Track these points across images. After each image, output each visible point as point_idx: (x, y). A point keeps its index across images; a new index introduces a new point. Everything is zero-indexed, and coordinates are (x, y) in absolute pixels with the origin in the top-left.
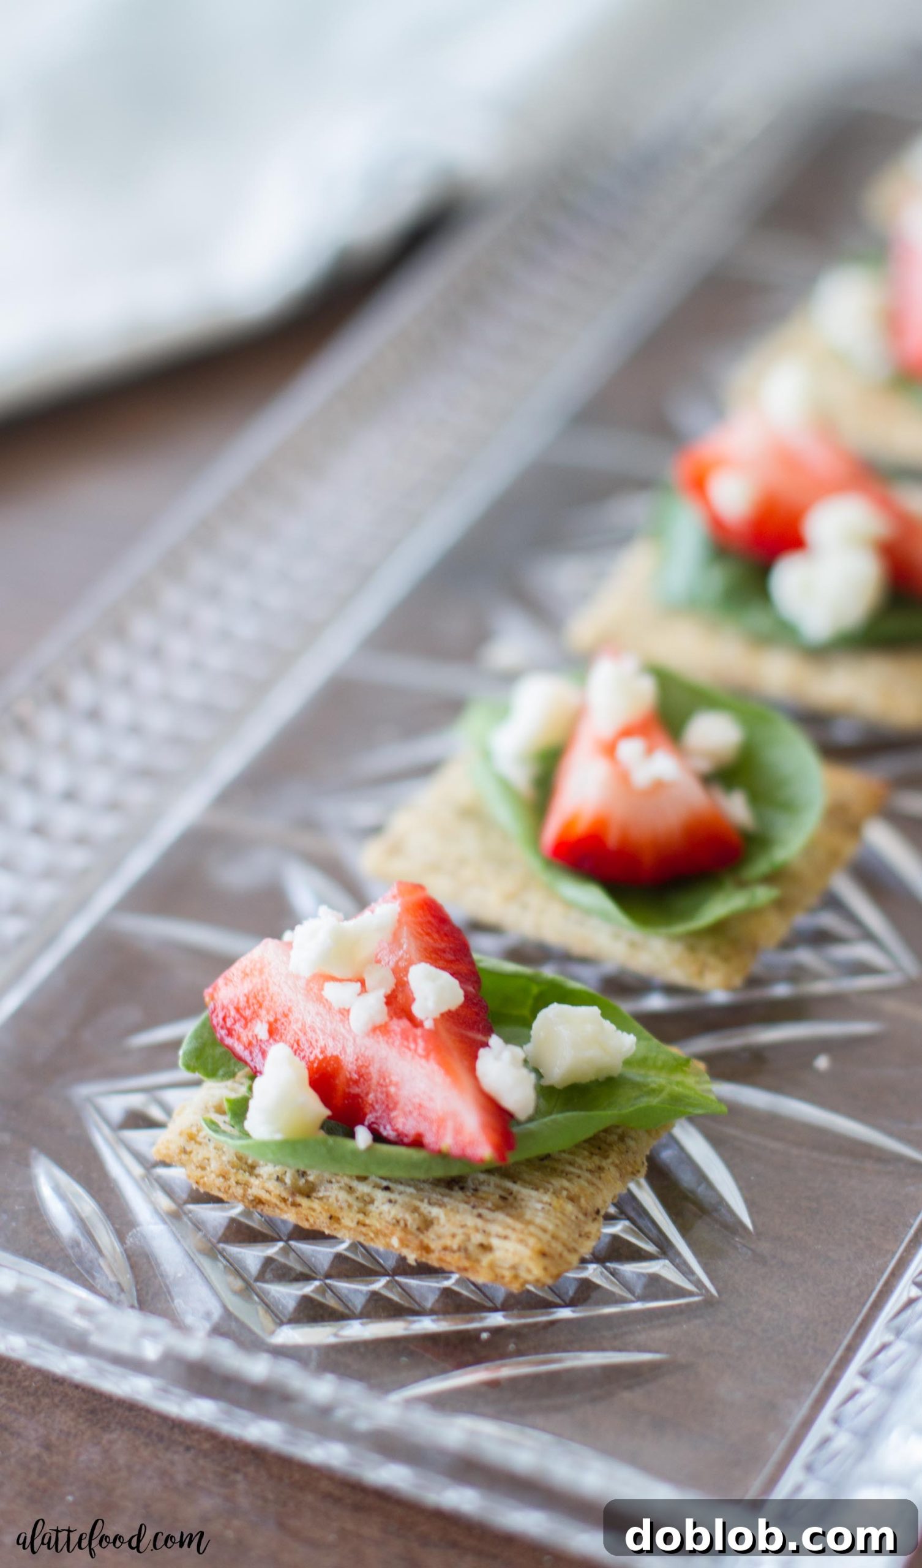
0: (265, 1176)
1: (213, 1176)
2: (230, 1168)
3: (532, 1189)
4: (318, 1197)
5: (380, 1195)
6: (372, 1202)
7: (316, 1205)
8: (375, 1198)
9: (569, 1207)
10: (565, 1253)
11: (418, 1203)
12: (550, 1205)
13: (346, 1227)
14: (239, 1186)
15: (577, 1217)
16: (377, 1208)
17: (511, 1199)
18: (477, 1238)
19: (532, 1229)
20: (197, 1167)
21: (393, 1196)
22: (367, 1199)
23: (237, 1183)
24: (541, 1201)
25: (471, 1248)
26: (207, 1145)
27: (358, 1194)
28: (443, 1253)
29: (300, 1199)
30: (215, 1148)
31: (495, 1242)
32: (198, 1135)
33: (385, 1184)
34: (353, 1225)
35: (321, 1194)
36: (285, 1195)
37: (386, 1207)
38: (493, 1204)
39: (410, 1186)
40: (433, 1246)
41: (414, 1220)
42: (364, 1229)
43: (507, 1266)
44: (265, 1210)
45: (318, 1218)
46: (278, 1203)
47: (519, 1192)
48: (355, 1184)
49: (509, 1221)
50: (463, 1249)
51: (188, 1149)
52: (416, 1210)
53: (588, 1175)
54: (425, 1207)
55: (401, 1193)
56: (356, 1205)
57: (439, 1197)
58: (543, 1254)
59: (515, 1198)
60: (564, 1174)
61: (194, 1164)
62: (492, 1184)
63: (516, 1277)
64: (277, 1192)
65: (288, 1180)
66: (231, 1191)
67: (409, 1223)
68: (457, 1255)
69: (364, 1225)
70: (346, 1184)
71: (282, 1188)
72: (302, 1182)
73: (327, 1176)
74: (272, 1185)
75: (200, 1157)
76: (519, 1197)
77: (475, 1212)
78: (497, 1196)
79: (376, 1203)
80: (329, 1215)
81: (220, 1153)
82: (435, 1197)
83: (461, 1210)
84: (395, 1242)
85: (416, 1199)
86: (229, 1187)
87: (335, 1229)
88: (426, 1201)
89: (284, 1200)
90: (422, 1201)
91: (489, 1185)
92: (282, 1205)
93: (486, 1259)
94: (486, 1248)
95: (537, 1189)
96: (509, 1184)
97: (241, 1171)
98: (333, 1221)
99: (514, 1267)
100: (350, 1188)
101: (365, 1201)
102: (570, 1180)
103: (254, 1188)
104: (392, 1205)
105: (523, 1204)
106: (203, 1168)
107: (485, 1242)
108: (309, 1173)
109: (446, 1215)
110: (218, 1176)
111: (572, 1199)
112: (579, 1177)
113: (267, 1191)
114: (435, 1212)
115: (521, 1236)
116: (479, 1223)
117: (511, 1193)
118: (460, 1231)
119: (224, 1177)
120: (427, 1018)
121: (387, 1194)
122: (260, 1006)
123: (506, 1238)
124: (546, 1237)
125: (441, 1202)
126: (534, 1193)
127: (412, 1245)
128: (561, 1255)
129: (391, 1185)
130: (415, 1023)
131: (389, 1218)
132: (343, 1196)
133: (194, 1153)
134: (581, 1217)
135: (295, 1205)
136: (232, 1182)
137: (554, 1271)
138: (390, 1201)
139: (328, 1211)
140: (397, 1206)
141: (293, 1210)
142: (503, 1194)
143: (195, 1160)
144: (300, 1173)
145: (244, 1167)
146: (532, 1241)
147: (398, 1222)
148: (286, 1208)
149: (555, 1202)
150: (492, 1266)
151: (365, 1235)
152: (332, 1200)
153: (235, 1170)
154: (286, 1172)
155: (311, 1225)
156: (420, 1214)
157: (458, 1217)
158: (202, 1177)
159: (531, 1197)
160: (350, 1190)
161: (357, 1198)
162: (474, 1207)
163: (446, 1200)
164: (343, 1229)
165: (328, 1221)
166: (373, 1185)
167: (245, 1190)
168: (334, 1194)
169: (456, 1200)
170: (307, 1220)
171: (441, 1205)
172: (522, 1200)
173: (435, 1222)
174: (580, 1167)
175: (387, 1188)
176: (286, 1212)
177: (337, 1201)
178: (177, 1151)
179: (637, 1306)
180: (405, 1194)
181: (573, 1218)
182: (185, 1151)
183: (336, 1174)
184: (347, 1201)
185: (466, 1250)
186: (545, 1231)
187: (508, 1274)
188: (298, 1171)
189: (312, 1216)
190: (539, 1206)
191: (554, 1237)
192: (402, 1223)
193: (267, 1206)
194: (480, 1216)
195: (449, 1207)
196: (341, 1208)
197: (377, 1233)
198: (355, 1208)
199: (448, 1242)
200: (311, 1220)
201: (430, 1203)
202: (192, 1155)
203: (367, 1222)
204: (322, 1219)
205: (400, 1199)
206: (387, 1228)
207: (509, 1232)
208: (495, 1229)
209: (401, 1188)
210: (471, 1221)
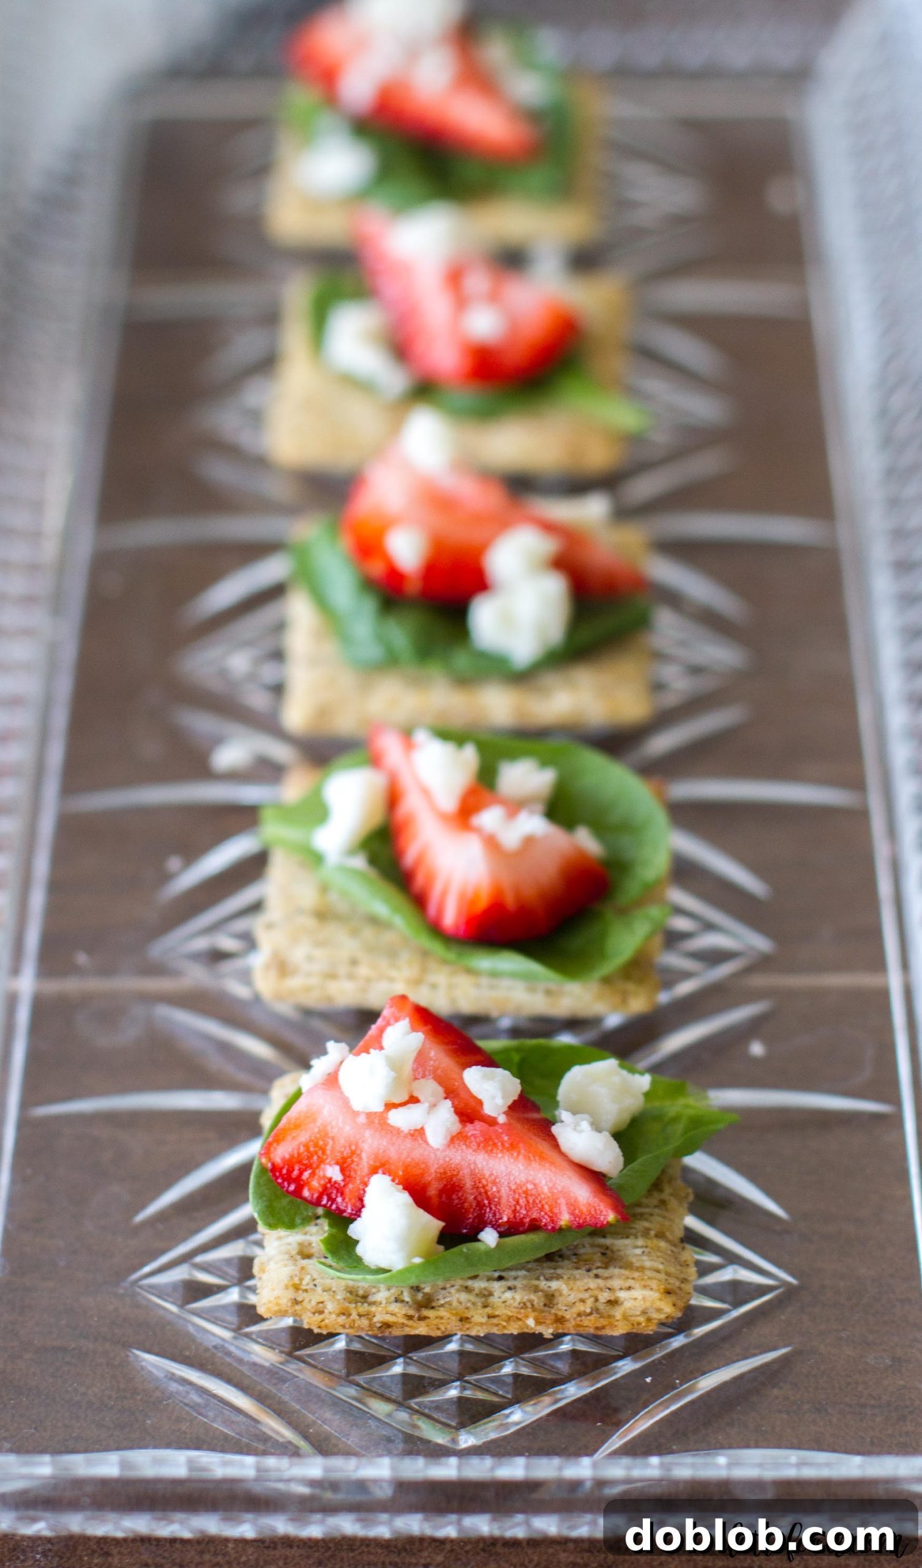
0: (384, 1302)
1: (333, 1316)
2: (348, 1304)
3: (622, 1238)
4: (439, 1304)
5: (496, 1286)
6: (491, 1294)
7: (442, 1312)
8: (493, 1290)
9: (662, 1244)
10: (683, 1286)
11: (536, 1282)
12: (646, 1247)
13: (476, 1324)
14: (363, 1318)
15: (672, 1251)
16: (499, 1298)
17: (608, 1252)
18: (604, 1296)
19: (649, 1273)
20: (314, 1313)
21: (510, 1283)
22: (486, 1293)
23: (360, 1316)
24: (636, 1247)
25: (601, 1307)
26: (314, 1290)
27: (477, 1291)
28: (579, 1319)
29: (426, 1312)
30: (324, 1291)
31: (622, 1295)
32: (301, 1284)
33: (496, 1274)
34: (484, 1320)
35: (442, 1302)
36: (411, 1312)
37: (508, 1295)
38: (601, 1262)
39: (520, 1269)
40: (568, 1316)
41: (539, 1298)
42: (495, 1321)
43: (638, 1313)
44: (393, 1333)
45: (449, 1324)
46: (406, 1322)
47: (613, 1245)
48: (470, 1283)
49: (623, 1271)
50: (595, 1310)
51: (300, 1299)
52: (536, 1289)
53: (657, 1211)
54: (543, 1284)
55: (515, 1278)
56: (479, 1301)
57: (552, 1271)
58: (668, 1292)
59: (613, 1252)
60: (639, 1217)
61: (309, 1311)
62: (587, 1245)
63: (649, 1320)
64: (404, 1312)
65: (407, 1298)
66: (356, 1325)
67: (535, 1303)
68: (592, 1318)
69: (494, 1317)
70: (462, 1286)
71: (407, 1308)
72: (420, 1296)
73: (440, 1283)
74: (395, 1307)
75: (314, 1303)
76: (615, 1249)
77: (591, 1274)
78: (599, 1254)
79: (496, 1294)
80: (458, 1318)
81: (331, 1293)
82: (548, 1272)
83: (578, 1276)
84: (531, 1322)
85: (532, 1279)
86: (354, 1321)
87: (468, 1329)
88: (542, 1278)
89: (410, 1318)
90: (538, 1279)
91: (584, 1246)
92: (410, 1323)
93: (618, 1313)
94: (613, 1303)
95: (627, 1237)
96: (602, 1241)
97: (359, 1304)
98: (463, 1322)
99: (644, 1312)
100: (466, 1287)
101: (484, 1295)
102: (646, 1220)
103: (377, 1314)
104: (513, 1291)
105: (622, 1253)
106: (321, 1312)
107: (612, 1298)
108: (422, 1286)
109: (567, 1285)
110: (338, 1315)
111: (660, 1235)
112: (651, 1215)
113: (392, 1314)
114: (554, 1285)
115: (643, 1283)
116: (599, 1281)
117: (607, 1248)
118: (586, 1295)
119: (344, 1314)
120: (499, 1115)
121: (503, 1283)
122: (324, 1152)
123: (629, 1288)
124: (663, 1276)
125: (555, 1275)
126: (627, 1241)
127: (548, 1322)
128: (680, 1289)
129: (503, 1274)
130: (491, 1122)
131: (516, 1304)
132: (463, 1296)
133: (307, 1300)
134: (674, 1249)
135: (422, 1318)
136: (354, 1316)
137: (681, 1304)
138: (510, 1288)
139: (456, 1314)
140: (519, 1291)
141: (423, 1323)
142: (602, 1250)
143: (309, 1307)
144: (415, 1288)
145: (359, 1299)
146: (654, 1284)
147: (524, 1304)
148: (415, 1325)
149: (649, 1243)
150: (625, 1317)
151: (497, 1325)
152: (455, 1304)
153: (354, 1305)
154: (402, 1292)
155: (443, 1333)
156: (542, 1291)
157: (579, 1283)
158: (323, 1321)
159: (626, 1246)
160: (467, 1289)
161: (477, 1295)
162: (589, 1270)
163: (559, 1271)
164: (476, 1327)
165: (459, 1323)
166: (486, 1279)
167: (370, 1320)
168: (456, 1297)
169: (565, 1269)
170: (438, 1329)
171: (559, 1277)
172: (619, 1250)
173: (557, 1294)
174: (647, 1206)
175: (500, 1278)
176: (416, 1328)
177: (460, 1303)
178: (289, 1304)
179: (735, 1313)
180: (521, 1278)
181: (669, 1252)
182: (296, 1302)
183: (448, 1280)
184: (469, 1301)
185: (597, 1310)
186: (658, 1271)
187: (642, 1319)
188: (412, 1288)
189: (442, 1323)
190: (638, 1251)
191: (668, 1274)
192: (529, 1304)
193: (395, 1328)
194: (597, 1276)
195: (565, 1277)
196: (467, 1308)
197: (509, 1319)
198: (480, 1304)
199: (581, 1307)
200: (443, 1329)
201: (547, 1280)
202: (305, 1303)
203: (497, 1313)
204: (453, 1323)
205: (517, 1283)
206: (519, 1313)
207: (630, 1283)
208: (616, 1283)
209: (513, 1273)
210: (593, 1284)
